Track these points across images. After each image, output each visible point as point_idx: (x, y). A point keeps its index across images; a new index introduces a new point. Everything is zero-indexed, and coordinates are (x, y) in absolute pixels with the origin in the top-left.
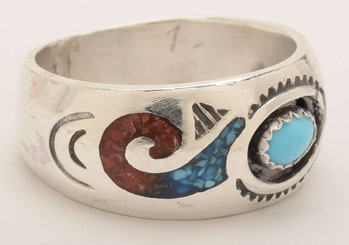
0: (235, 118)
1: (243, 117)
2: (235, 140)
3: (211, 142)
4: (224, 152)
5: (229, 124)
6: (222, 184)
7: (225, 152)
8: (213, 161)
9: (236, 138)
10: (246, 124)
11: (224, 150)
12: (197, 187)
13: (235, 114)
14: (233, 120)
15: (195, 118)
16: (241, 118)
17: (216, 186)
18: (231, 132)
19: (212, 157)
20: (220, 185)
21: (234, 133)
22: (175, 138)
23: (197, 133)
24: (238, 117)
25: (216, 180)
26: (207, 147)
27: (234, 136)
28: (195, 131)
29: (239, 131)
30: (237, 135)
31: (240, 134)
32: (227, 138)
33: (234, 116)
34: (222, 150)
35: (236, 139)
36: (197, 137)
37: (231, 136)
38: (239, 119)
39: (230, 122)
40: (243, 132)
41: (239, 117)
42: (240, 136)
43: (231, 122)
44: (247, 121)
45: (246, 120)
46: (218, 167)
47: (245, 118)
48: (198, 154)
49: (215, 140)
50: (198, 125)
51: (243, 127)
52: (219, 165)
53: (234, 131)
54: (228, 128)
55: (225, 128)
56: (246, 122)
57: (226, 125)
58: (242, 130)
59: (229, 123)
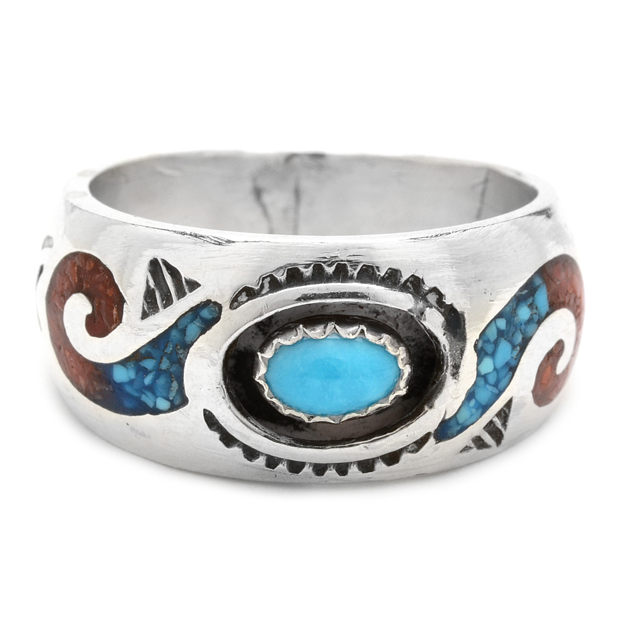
0: (205, 300)
1: (220, 303)
2: (198, 338)
3: (163, 331)
4: (181, 354)
5: (193, 307)
6: (180, 410)
7: (183, 354)
8: (165, 365)
9: (200, 335)
10: (222, 316)
11: (182, 350)
12: (146, 404)
13: (208, 294)
14: (202, 302)
15: (147, 281)
16: (215, 303)
17: (173, 411)
18: (194, 322)
19: (164, 358)
20: (178, 411)
21: (198, 325)
22: (115, 308)
23: (146, 308)
24: (210, 300)
25: (172, 400)
26: (157, 337)
27: (198, 331)
28: (143, 305)
29: (208, 325)
30: (203, 332)
31: (208, 330)
32: (187, 331)
33: (205, 297)
34: (178, 349)
35: (201, 337)
36: (145, 315)
37: (193, 329)
38: (211, 304)
39: (196, 304)
40: (213, 327)
41: (213, 300)
42: (206, 334)
43: (198, 304)
44: (226, 312)
45: (223, 309)
46: (173, 378)
47: (222, 305)
48: (143, 345)
49: (169, 328)
50: (149, 295)
51: (216, 319)
52: (174, 375)
53: (199, 322)
54: (191, 313)
55: (186, 313)
56: (222, 313)
57: (190, 308)
58: (213, 325)
59: (194, 305)
